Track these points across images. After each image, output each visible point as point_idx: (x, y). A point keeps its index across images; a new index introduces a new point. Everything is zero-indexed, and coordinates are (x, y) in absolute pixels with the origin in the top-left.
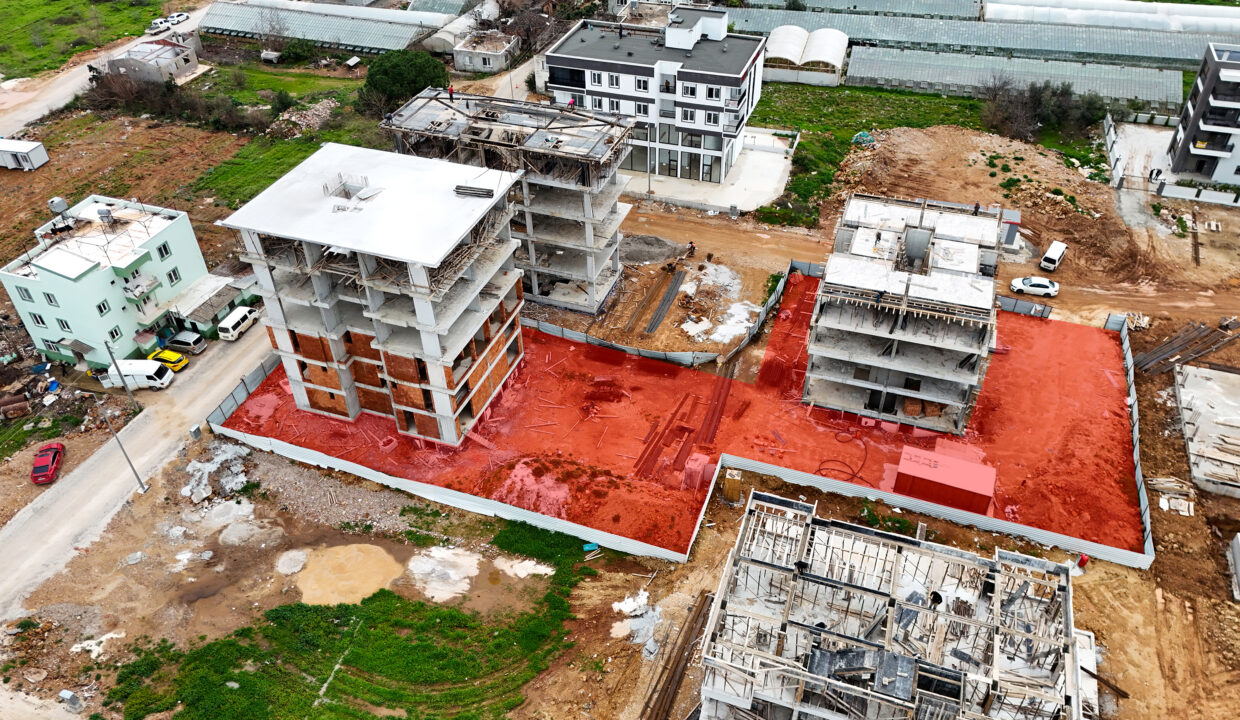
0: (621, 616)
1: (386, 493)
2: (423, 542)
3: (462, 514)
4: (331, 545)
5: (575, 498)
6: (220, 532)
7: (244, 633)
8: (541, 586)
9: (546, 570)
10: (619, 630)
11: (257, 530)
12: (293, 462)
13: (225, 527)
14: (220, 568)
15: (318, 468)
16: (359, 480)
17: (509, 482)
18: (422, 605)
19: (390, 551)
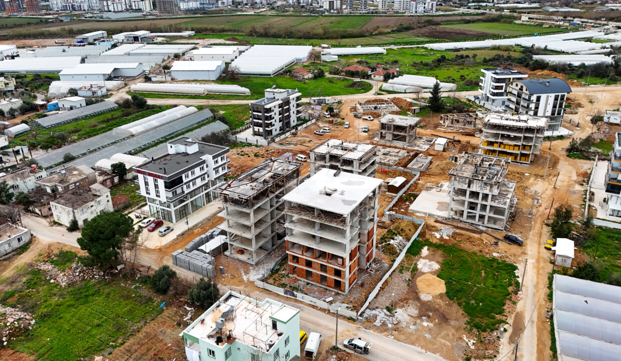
0: (442, 237)
1: (393, 276)
2: (415, 269)
3: (403, 261)
4: (418, 289)
5: (401, 236)
6: (411, 316)
7: (459, 305)
8: (432, 249)
9: (426, 248)
10: (446, 237)
11: (410, 307)
12: (375, 298)
13: (409, 315)
14: (431, 314)
15: (379, 291)
16: (386, 281)
17: (395, 246)
18: (442, 269)
19: (419, 276)
